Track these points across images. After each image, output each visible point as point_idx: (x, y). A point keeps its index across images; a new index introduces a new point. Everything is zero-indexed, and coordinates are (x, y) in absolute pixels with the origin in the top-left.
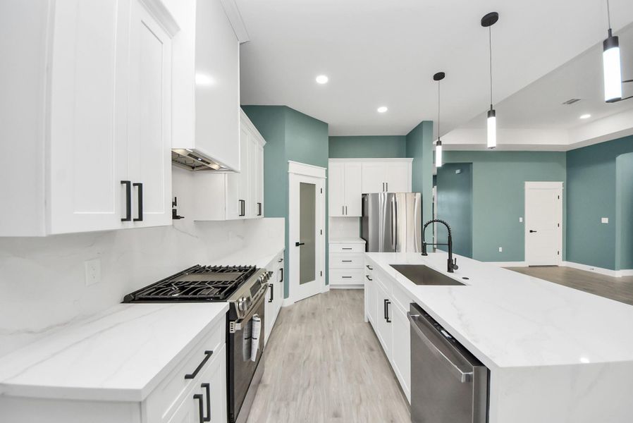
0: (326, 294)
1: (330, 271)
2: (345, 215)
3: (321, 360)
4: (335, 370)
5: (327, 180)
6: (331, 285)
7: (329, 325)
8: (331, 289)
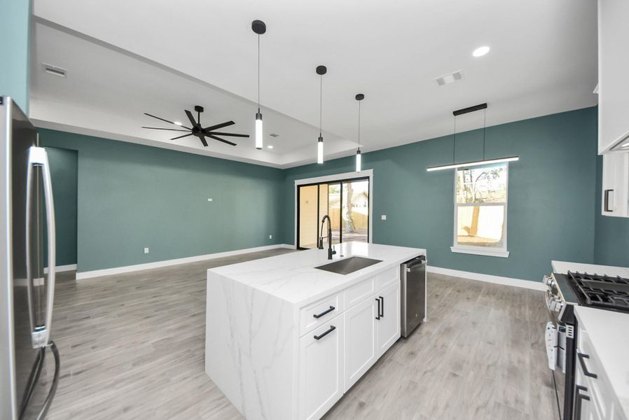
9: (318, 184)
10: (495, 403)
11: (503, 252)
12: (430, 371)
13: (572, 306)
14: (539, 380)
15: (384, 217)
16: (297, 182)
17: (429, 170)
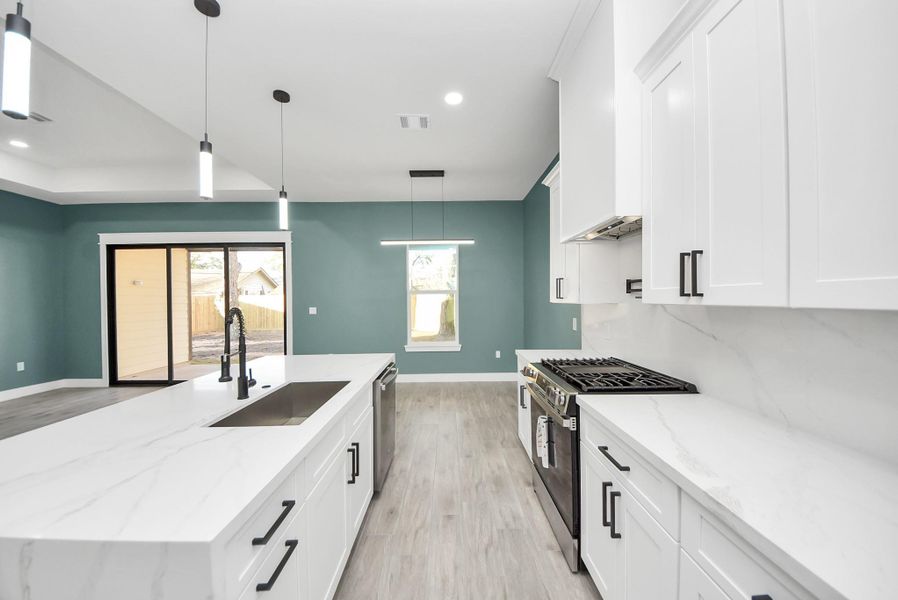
9: (168, 247)
10: (498, 531)
11: (454, 345)
12: (421, 528)
13: (575, 396)
14: (521, 481)
15: (313, 311)
16: (106, 239)
17: (383, 243)
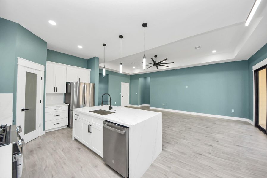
0: (44, 136)
1: (45, 122)
2: (55, 92)
3: (55, 164)
4: (65, 164)
5: (45, 73)
6: (46, 130)
7: (52, 149)
8: (46, 133)
16: (254, 68)
